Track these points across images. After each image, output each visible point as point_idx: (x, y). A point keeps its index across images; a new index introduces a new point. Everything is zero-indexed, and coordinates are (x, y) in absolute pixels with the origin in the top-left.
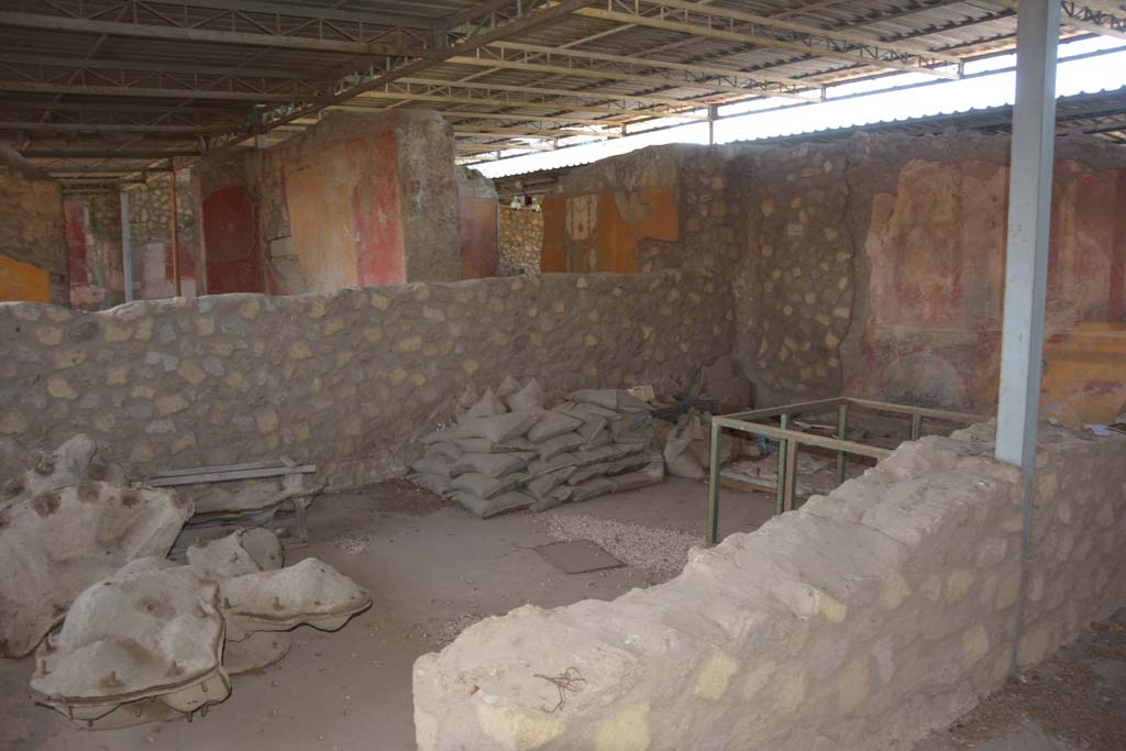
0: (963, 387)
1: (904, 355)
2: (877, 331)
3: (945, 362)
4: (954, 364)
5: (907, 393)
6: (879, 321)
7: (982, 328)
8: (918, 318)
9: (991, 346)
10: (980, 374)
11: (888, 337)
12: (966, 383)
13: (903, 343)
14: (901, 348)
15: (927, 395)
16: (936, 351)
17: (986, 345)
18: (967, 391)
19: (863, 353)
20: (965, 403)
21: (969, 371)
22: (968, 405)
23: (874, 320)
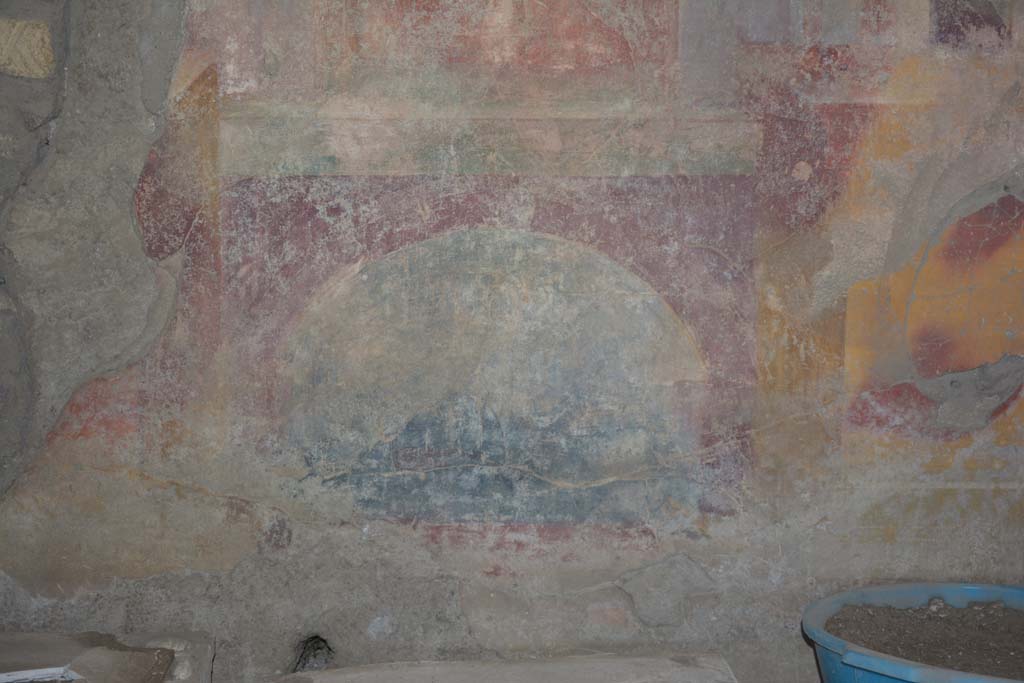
0: (698, 371)
1: (390, 243)
2: (228, 134)
3: (604, 260)
4: (651, 269)
5: (413, 427)
6: (236, 80)
7: (784, 93)
8: (461, 57)
9: (820, 174)
10: (774, 302)
11: (295, 161)
12: (707, 348)
13: (383, 187)
14: (371, 211)
15: (520, 424)
16: (557, 215)
17: (803, 172)
18: (716, 383)
19: (156, 250)
20: (708, 441)
21: (724, 296)
22: (723, 448)
23: (210, 78)
